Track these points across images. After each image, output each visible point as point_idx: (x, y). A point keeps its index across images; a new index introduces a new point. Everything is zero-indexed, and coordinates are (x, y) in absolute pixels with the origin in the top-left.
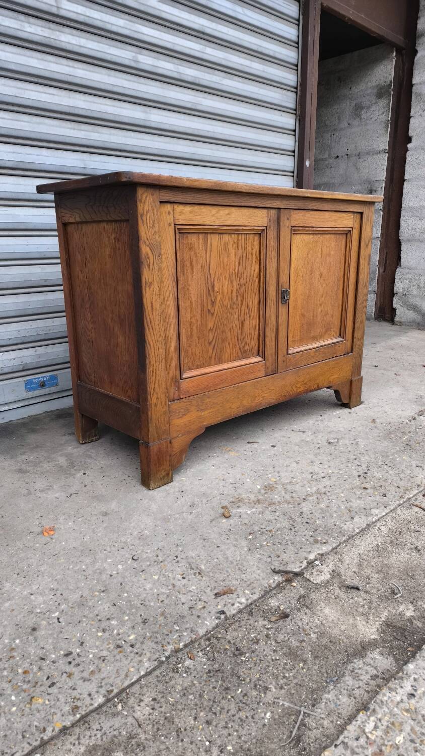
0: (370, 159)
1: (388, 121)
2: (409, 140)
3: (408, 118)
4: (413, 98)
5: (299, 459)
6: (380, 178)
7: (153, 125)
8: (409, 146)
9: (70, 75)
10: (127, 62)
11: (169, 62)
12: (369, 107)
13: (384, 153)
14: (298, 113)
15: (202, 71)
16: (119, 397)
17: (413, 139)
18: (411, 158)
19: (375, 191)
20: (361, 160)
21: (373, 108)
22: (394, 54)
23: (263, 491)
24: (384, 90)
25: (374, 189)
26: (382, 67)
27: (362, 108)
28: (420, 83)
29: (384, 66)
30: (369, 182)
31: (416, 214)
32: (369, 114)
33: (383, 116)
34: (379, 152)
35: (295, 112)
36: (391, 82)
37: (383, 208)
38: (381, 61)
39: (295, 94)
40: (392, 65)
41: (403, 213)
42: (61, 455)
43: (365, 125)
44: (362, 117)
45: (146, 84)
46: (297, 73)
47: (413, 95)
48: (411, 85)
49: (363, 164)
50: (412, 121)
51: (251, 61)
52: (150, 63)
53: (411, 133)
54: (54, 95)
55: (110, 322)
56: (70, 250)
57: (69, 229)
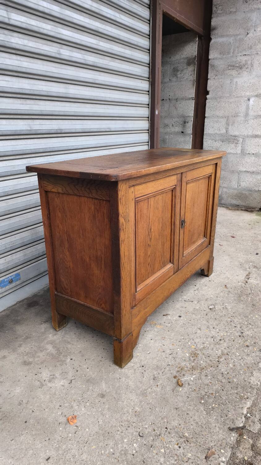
0: (184, 102)
1: (195, 80)
2: (207, 93)
3: (207, 79)
4: (209, 68)
5: (200, 326)
6: (190, 115)
7: (71, 96)
8: (208, 96)
9: (19, 67)
10: (53, 55)
11: (79, 53)
12: (182, 71)
13: (193, 99)
14: (151, 80)
15: (97, 58)
16: (94, 307)
17: (210, 92)
18: (209, 103)
19: (188, 122)
20: (178, 103)
21: (185, 71)
22: (197, 39)
23: (192, 359)
24: (192, 60)
25: (187, 121)
26: (190, 46)
27: (178, 71)
28: (213, 59)
29: (191, 46)
30: (184, 117)
31: (212, 138)
32: (182, 75)
33: (191, 77)
34: (189, 99)
35: (148, 80)
36: (195, 56)
37: (192, 133)
38: (189, 43)
39: (148, 68)
40: (196, 46)
41: (205, 137)
42: (47, 343)
43: (180, 81)
44: (178, 76)
45: (65, 69)
46: (150, 55)
47: (209, 65)
48: (208, 60)
49: (180, 105)
50: (209, 82)
51: (125, 49)
52: (68, 54)
53: (208, 89)
54: (9, 81)
55: (88, 260)
56: (51, 208)
57: (50, 195)
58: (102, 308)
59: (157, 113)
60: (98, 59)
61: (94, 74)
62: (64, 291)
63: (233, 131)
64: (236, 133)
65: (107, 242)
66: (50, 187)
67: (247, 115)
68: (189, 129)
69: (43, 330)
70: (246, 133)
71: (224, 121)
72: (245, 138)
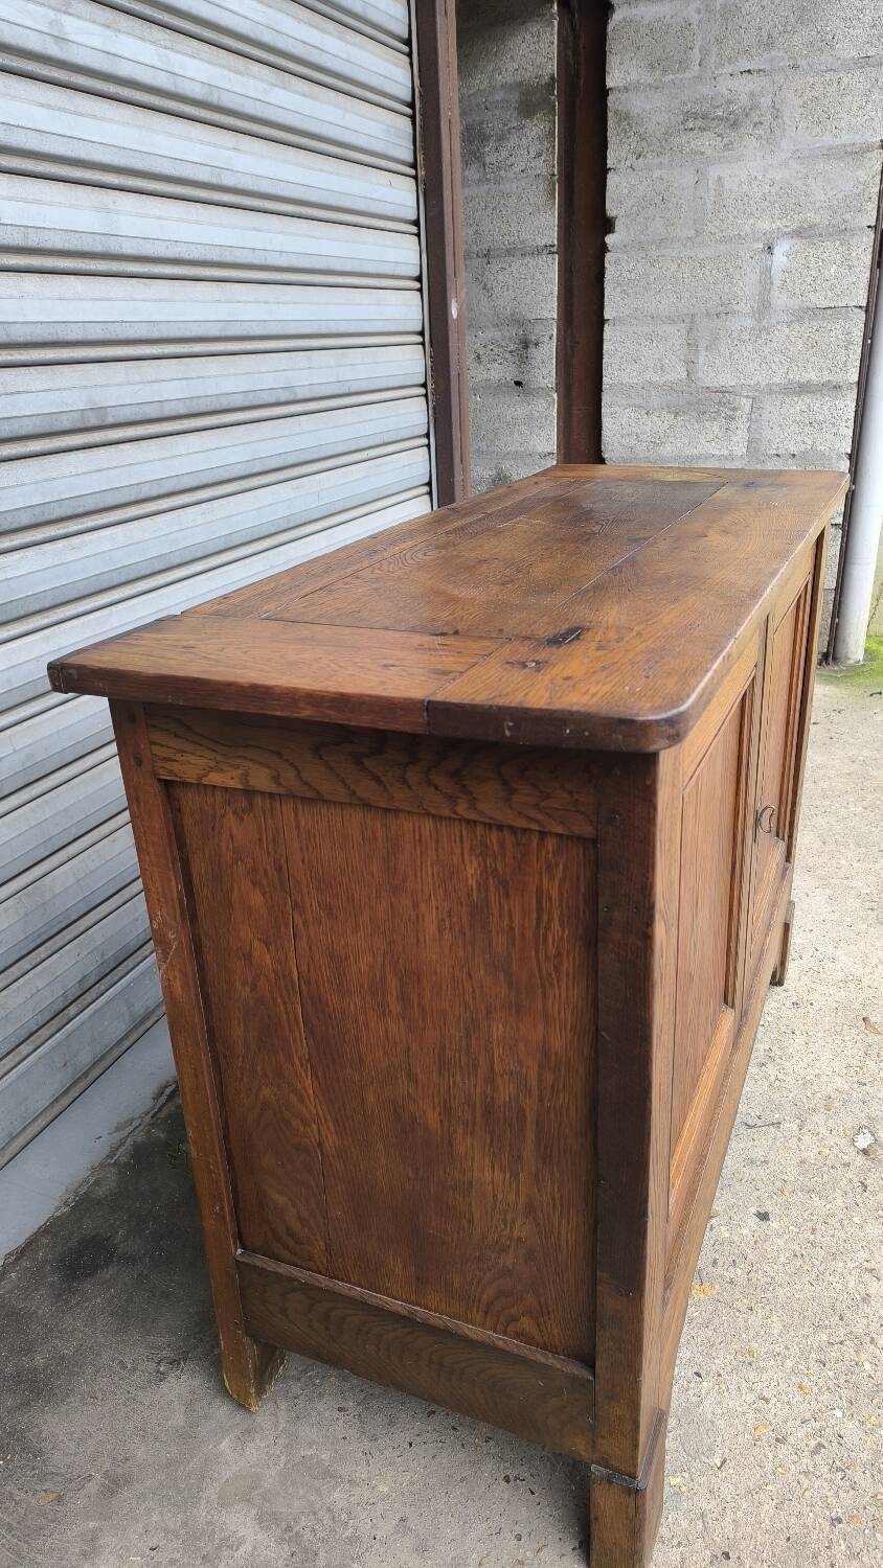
0: (517, 265)
1: (554, 175)
2: (608, 225)
3: (601, 172)
4: (611, 123)
6: (545, 314)
8: (609, 239)
10: (33, 43)
12: (502, 138)
13: (551, 253)
14: (422, 173)
17: (617, 223)
18: (616, 268)
19: (536, 344)
20: (495, 267)
21: (513, 140)
22: (556, 7)
24: (538, 96)
25: (533, 338)
26: (528, 37)
27: (484, 138)
28: (625, 88)
29: (533, 37)
30: (520, 322)
31: (637, 401)
32: (504, 154)
33: (540, 162)
34: (537, 251)
35: (412, 172)
36: (552, 78)
37: (557, 384)
38: (524, 23)
39: (408, 121)
40: (552, 35)
41: (606, 398)
43: (497, 182)
44: (488, 160)
46: (411, 64)
47: (610, 115)
48: (603, 92)
49: (500, 278)
50: (612, 180)
51: (323, 31)
53: (611, 209)
55: (433, 1118)
56: (199, 867)
57: (190, 801)
58: (519, 1335)
59: (454, 312)
60: (226, 72)
61: (215, 146)
62: (286, 1247)
63: (716, 373)
64: (727, 380)
65: (558, 1042)
66: (192, 764)
67: (764, 307)
68: (545, 368)
69: (178, 1419)
70: (761, 379)
71: (676, 334)
72: (759, 395)
